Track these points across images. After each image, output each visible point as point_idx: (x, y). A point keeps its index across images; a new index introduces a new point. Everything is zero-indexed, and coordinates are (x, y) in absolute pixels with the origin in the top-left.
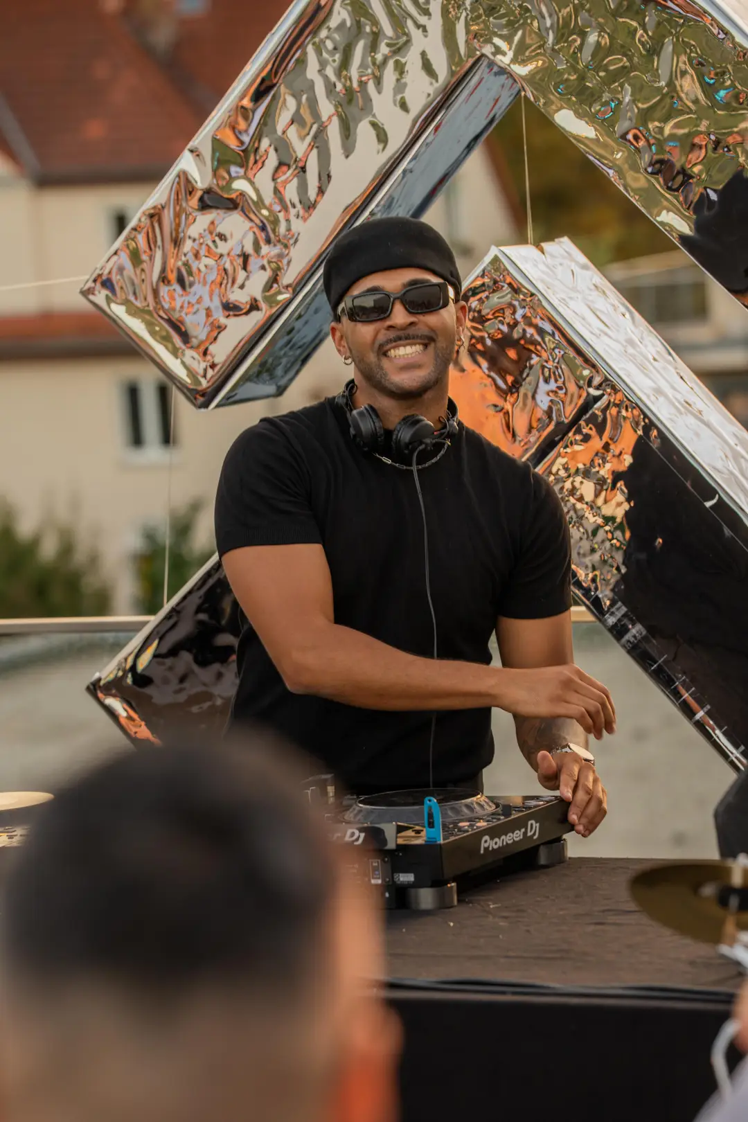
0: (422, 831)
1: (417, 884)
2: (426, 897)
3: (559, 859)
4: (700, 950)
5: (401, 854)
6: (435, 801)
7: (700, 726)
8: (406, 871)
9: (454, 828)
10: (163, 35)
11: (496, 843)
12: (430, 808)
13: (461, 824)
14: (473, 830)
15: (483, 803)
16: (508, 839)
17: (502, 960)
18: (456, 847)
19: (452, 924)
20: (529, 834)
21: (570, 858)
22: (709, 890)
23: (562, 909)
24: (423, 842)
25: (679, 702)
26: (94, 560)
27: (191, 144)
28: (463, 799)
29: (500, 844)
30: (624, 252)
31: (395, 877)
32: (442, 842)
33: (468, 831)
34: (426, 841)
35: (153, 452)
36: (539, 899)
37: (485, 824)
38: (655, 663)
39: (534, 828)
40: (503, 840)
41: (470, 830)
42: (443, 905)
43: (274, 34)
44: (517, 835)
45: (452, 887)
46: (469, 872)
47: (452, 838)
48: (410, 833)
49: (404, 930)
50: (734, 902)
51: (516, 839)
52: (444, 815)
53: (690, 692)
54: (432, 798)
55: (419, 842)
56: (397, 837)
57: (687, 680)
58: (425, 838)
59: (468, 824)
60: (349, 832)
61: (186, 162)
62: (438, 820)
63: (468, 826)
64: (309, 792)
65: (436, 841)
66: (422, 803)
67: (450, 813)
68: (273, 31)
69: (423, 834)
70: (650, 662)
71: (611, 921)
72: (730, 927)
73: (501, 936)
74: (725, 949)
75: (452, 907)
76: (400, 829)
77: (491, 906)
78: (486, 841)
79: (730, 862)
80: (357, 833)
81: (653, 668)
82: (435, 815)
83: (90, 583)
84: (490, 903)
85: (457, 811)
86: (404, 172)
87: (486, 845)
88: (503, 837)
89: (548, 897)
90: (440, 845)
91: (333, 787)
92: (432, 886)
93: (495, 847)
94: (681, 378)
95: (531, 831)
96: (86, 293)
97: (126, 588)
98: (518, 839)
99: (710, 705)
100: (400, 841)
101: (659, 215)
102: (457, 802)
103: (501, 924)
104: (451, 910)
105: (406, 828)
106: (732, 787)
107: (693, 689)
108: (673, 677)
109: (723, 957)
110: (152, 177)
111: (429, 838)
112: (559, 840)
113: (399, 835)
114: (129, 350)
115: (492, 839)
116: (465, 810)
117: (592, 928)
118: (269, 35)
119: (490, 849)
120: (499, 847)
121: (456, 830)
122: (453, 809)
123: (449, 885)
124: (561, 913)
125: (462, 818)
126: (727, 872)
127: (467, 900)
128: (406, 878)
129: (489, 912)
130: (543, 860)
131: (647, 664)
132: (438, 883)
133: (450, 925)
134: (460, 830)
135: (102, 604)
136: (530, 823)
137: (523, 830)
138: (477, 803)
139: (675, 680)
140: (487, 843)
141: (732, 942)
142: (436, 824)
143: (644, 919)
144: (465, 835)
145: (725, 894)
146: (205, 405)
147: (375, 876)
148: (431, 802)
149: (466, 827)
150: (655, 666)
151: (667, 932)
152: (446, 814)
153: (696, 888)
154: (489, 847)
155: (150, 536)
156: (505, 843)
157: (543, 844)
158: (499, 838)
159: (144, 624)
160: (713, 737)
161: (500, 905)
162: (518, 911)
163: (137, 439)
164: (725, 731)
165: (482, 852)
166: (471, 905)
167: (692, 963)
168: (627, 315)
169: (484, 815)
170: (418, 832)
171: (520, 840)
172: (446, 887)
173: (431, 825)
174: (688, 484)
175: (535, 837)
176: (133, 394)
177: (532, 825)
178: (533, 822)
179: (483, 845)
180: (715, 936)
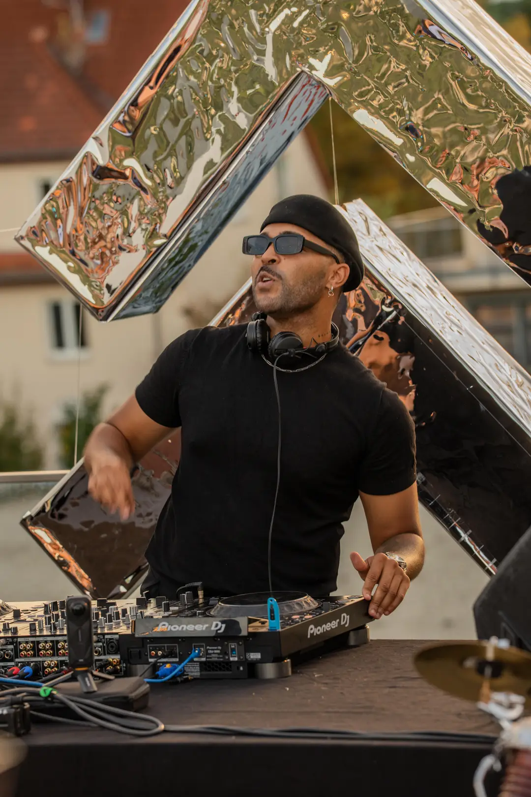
0: (266, 622)
1: (263, 661)
2: (269, 670)
3: (364, 641)
4: (463, 705)
5: (251, 639)
6: (275, 600)
7: (464, 544)
8: (255, 651)
9: (289, 620)
10: (75, 57)
11: (319, 630)
12: (272, 605)
13: (294, 617)
14: (302, 621)
15: (309, 601)
16: (328, 627)
17: (324, 714)
18: (291, 634)
19: (288, 689)
20: (342, 623)
21: (371, 640)
22: (470, 663)
23: (366, 677)
24: (267, 630)
25: (450, 527)
26: (30, 429)
27: (94, 134)
28: (295, 599)
29: (321, 631)
30: (403, 208)
31: (247, 656)
32: (280, 630)
33: (299, 622)
34: (269, 630)
35: (71, 352)
36: (350, 670)
37: (311, 616)
38: (432, 501)
39: (346, 619)
40: (324, 628)
41: (300, 621)
42: (281, 676)
43: (153, 56)
44: (334, 624)
45: (287, 662)
46: (299, 651)
47: (288, 627)
48: (257, 624)
49: (254, 694)
50: (488, 671)
51: (333, 627)
52: (282, 610)
53: (457, 521)
54: (273, 599)
55: (264, 630)
56: (248, 627)
57: (455, 512)
58: (268, 628)
59: (298, 616)
60: (214, 623)
61: (91, 146)
62: (277, 614)
63: (299, 618)
64: (185, 595)
65: (276, 630)
66: (266, 602)
67: (286, 609)
68: (153, 54)
69: (267, 624)
70: (428, 500)
71: (401, 686)
72: (485, 689)
73: (323, 697)
74: (482, 705)
75: (289, 676)
76: (250, 621)
77: (316, 676)
78: (312, 629)
79: (485, 643)
80: (220, 624)
81: (430, 504)
82: (275, 610)
83: (27, 446)
84: (315, 674)
85: (291, 608)
86: (247, 153)
87: (312, 632)
88: (324, 626)
89: (356, 669)
90: (279, 632)
91: (202, 591)
92: (273, 662)
93: (318, 633)
94: (444, 297)
95: (344, 621)
96: (18, 239)
97: (52, 449)
98: (334, 627)
99: (472, 530)
100: (251, 630)
101: (428, 182)
102: (291, 601)
103: (323, 688)
104: (287, 678)
105: (255, 621)
106: (486, 588)
107: (459, 519)
108: (445, 510)
109: (480, 710)
110: (65, 157)
111: (271, 627)
112: (363, 627)
113: (250, 625)
114: (50, 279)
115: (316, 627)
116: (297, 607)
117: (387, 691)
118: (150, 57)
119: (315, 634)
120: (321, 633)
121: (290, 621)
122: (288, 606)
123: (285, 661)
124: (365, 680)
125: (295, 612)
126: (483, 650)
127: (298, 671)
128: (255, 656)
129: (314, 680)
130: (352, 642)
131: (426, 502)
132: (278, 659)
133: (286, 690)
134: (293, 620)
135: (36, 462)
136: (342, 615)
137: (338, 620)
138: (305, 602)
139: (446, 512)
140: (313, 630)
141: (488, 700)
142: (276, 617)
143: (425, 684)
144: (297, 624)
145: (482, 666)
146: (105, 318)
147: (233, 655)
148: (272, 602)
149: (297, 619)
150: (432, 502)
151: (440, 693)
152: (283, 609)
153: (461, 662)
154: (314, 633)
155: (70, 412)
156: (325, 630)
157: (352, 630)
158: (321, 627)
159: (63, 475)
160: (474, 552)
161: (322, 675)
162: (335, 679)
163: (60, 342)
164: (482, 548)
165: (309, 637)
166: (301, 675)
167: (459, 715)
168: (405, 254)
169: (310, 610)
170: (263, 623)
171: (336, 628)
172: (283, 662)
173: (272, 618)
174: (454, 374)
175: (346, 626)
176: (57, 311)
177: (344, 617)
178: (345, 614)
179: (310, 632)
180: (474, 695)
